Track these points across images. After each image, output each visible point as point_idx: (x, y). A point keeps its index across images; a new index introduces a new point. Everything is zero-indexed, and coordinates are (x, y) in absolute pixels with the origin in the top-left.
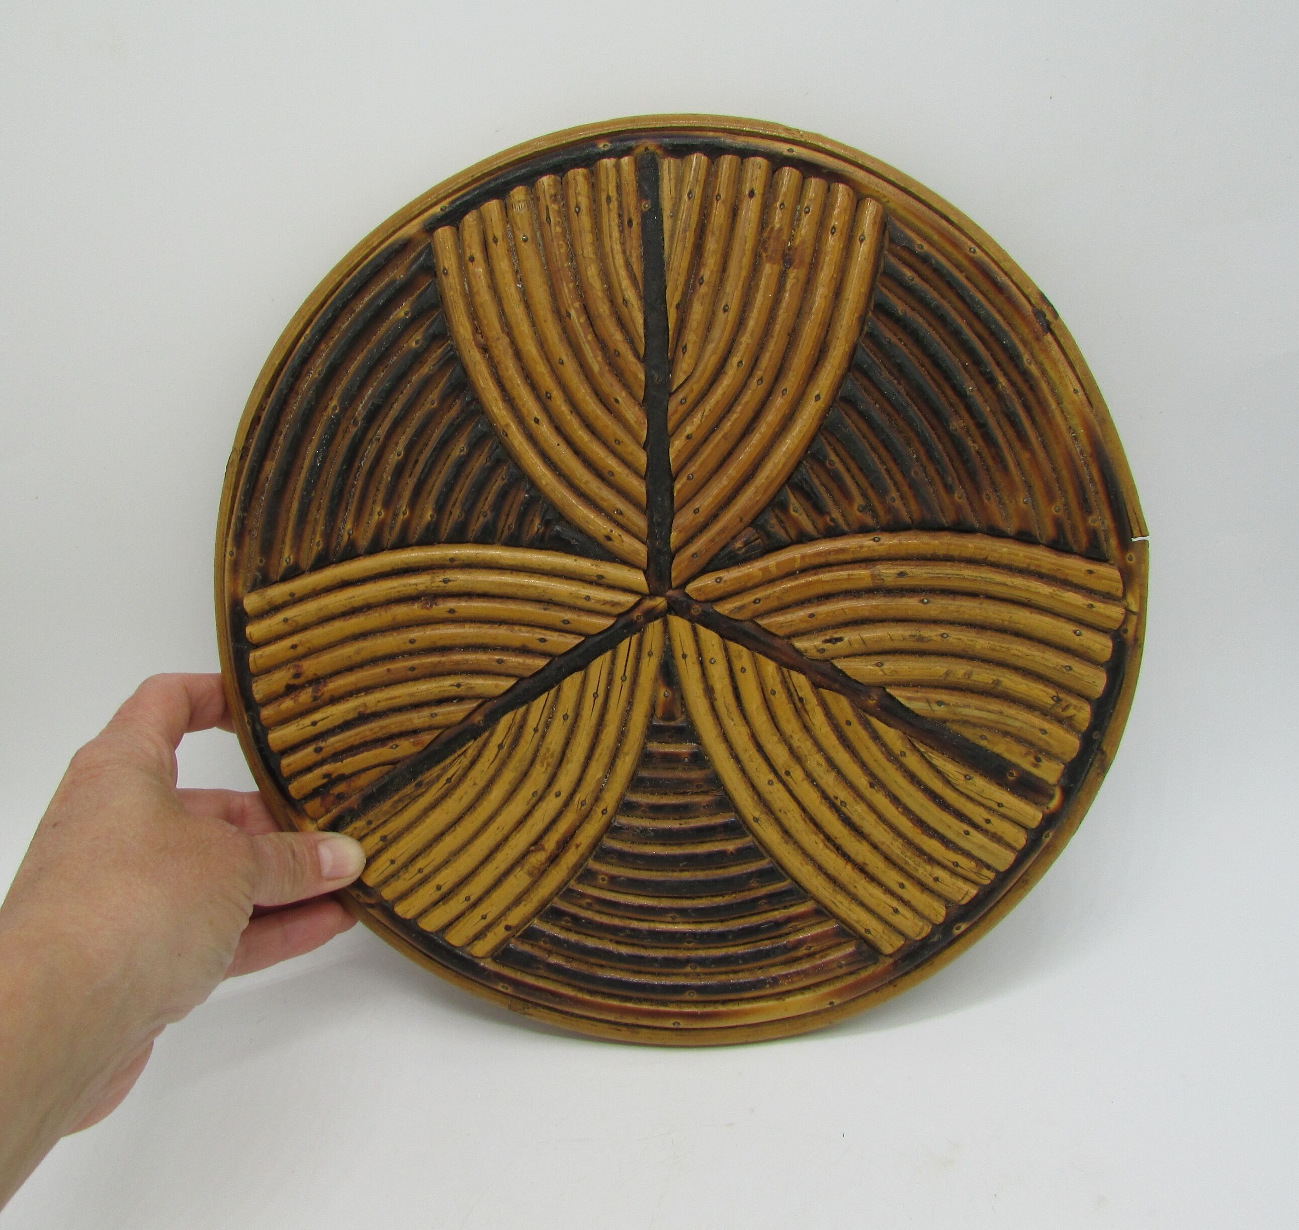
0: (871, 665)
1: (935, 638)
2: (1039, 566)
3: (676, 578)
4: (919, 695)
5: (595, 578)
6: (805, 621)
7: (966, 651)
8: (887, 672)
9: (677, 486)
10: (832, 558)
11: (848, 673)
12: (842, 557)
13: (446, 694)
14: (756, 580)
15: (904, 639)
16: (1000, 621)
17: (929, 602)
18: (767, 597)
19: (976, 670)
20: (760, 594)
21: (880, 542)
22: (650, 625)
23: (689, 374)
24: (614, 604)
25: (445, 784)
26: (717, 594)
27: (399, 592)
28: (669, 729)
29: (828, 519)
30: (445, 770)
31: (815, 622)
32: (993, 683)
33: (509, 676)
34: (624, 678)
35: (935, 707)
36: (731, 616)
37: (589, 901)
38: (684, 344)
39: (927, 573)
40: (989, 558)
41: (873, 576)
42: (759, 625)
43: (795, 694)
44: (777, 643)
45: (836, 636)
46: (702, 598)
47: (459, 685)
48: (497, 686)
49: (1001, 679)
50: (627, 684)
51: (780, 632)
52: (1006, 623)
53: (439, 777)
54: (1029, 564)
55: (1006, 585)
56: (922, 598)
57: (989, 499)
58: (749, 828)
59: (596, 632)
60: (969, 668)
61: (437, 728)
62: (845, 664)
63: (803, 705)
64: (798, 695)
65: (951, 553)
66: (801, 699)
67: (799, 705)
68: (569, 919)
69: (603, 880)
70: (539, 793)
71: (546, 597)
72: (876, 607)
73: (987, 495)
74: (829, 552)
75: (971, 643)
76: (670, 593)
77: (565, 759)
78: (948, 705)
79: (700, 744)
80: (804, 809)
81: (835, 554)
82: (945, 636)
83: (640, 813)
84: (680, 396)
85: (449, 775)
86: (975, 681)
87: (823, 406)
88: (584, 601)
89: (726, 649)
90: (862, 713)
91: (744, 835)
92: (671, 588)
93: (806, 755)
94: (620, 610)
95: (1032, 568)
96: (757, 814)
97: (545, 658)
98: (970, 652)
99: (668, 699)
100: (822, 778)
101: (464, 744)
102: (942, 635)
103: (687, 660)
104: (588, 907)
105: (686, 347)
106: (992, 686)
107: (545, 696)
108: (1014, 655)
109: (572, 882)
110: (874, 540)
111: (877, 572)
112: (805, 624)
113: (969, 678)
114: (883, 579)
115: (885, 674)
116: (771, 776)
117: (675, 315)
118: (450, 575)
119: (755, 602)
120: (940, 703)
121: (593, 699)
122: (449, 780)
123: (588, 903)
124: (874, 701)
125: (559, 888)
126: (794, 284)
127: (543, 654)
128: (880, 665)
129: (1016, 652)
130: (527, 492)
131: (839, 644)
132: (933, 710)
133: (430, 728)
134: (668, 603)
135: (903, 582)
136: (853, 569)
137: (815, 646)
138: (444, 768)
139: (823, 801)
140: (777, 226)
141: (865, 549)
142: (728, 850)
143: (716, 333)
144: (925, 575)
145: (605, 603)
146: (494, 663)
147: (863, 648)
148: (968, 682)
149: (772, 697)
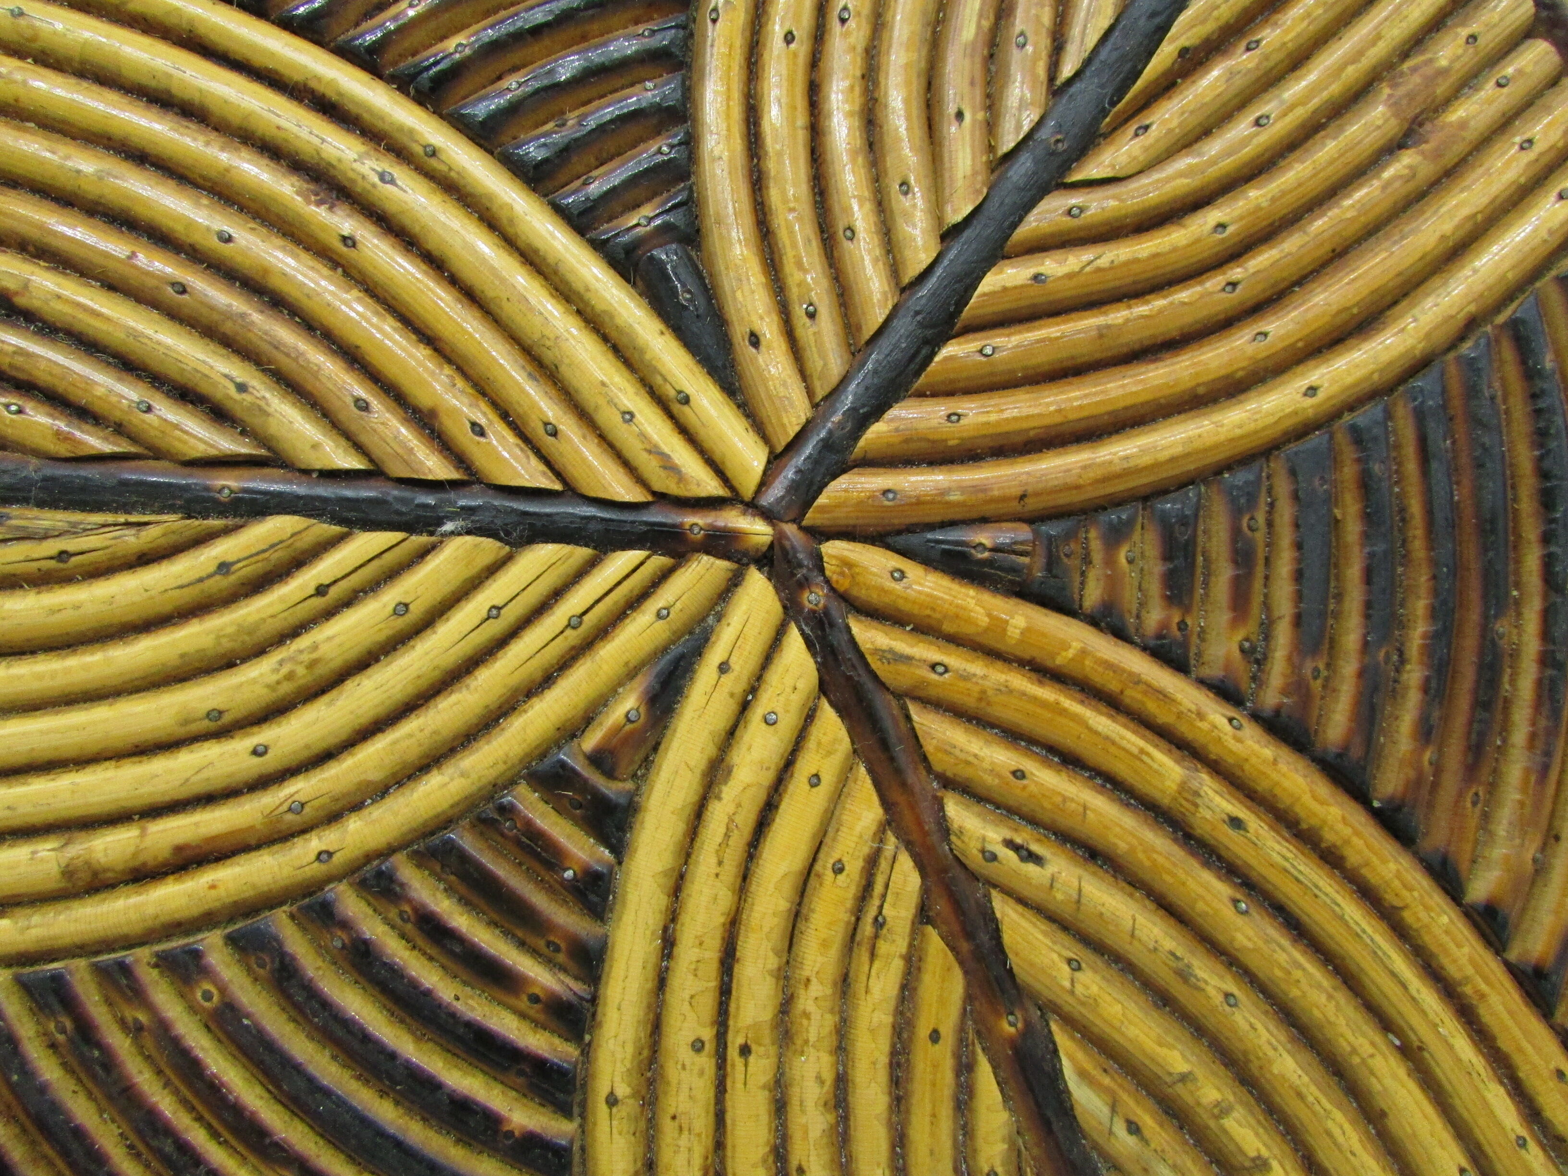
0: (1060, 955)
1: (1211, 991)
2: (1483, 996)
3: (823, 509)
4: (1106, 1081)
5: (672, 393)
6: (999, 776)
7: (1248, 1061)
8: (1079, 989)
9: (951, 350)
10: (1132, 696)
11: (1008, 938)
12: (1152, 707)
13: (204, 388)
14: (967, 630)
15: (1155, 949)
16: (1348, 1049)
17: (1245, 913)
18: (966, 677)
19: (1239, 1113)
20: (955, 660)
21: (1239, 733)
22: (706, 559)
23: (1120, 174)
24: (669, 466)
25: (51, 558)
26: (874, 598)
27: (278, 128)
28: (584, 786)
29: (1176, 619)
30: (72, 531)
31: (1016, 792)
32: (1253, 1160)
33: (359, 448)
34: (574, 621)
35: (1120, 1129)
36: (870, 659)
37: (143, 1017)
38: (1147, 122)
39: (1284, 857)
40: (1407, 915)
41: (1183, 787)
42: (908, 718)
43: (876, 902)
44: (916, 777)
45: (1035, 848)
46: (843, 584)
47: (242, 388)
48: (315, 446)
49: (1275, 1164)
50: (573, 637)
51: (939, 762)
52: (1356, 1060)
53: (45, 536)
54: (1467, 979)
55: (1404, 986)
56: (1239, 896)
57: (1474, 804)
58: (583, 1105)
59: (592, 494)
60: (1231, 1098)
61: (133, 439)
62: (1014, 915)
63: (876, 936)
64: (881, 907)
65: (1348, 852)
66: (879, 923)
67: (867, 928)
68: (68, 1024)
69: (207, 996)
70: (227, 719)
71: (549, 356)
72: (1149, 849)
73: (1476, 794)
74: (1137, 680)
75: (1271, 1053)
76: (790, 529)
77: (334, 693)
78: (1146, 1142)
79: (620, 863)
80: (719, 1145)
81: (1145, 693)
82: (1232, 1001)
83: (393, 914)
84: (1075, 199)
85: (70, 544)
86: (1225, 1131)
87: (1310, 413)
88: (618, 418)
89: (810, 717)
90: (971, 1035)
91: (564, 1110)
92: (797, 520)
93: (806, 1042)
94: (673, 488)
95: (1468, 990)
96: (622, 1090)
97: (457, 468)
98: (1254, 1067)
99: (629, 727)
100: (803, 1112)
101: (160, 512)
102: (1228, 995)
103: (725, 678)
104: (135, 1030)
105: (1146, 128)
106: (1247, 1164)
107: (398, 536)
108: (1329, 1133)
109: (142, 956)
110: (1230, 720)
111: (1194, 785)
112: (997, 781)
113: (1217, 1117)
114: (1196, 805)
115: (1072, 992)
116: (708, 1034)
117: (1168, 63)
118: (402, 175)
119: (933, 667)
120: (1134, 1128)
121: (484, 614)
122: (63, 556)
123: (136, 1020)
124: (1012, 1030)
125: (107, 944)
126: (1401, 177)
127: (459, 459)
128: (1075, 965)
129: (1337, 1132)
130: (672, 147)
131: (1031, 868)
132: (1111, 1133)
133: (120, 429)
134: (771, 546)
135: (1230, 840)
136: (1156, 746)
137: (984, 839)
138: (74, 525)
139: (771, 1159)
140: (1444, 63)
141: (1204, 726)
142: (509, 1121)
143: (1213, 147)
144: (1279, 859)
145: (654, 451)
146: (350, 401)
147: (1067, 912)
148: (1212, 1123)
149: (829, 874)
